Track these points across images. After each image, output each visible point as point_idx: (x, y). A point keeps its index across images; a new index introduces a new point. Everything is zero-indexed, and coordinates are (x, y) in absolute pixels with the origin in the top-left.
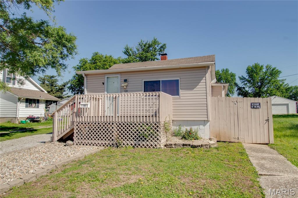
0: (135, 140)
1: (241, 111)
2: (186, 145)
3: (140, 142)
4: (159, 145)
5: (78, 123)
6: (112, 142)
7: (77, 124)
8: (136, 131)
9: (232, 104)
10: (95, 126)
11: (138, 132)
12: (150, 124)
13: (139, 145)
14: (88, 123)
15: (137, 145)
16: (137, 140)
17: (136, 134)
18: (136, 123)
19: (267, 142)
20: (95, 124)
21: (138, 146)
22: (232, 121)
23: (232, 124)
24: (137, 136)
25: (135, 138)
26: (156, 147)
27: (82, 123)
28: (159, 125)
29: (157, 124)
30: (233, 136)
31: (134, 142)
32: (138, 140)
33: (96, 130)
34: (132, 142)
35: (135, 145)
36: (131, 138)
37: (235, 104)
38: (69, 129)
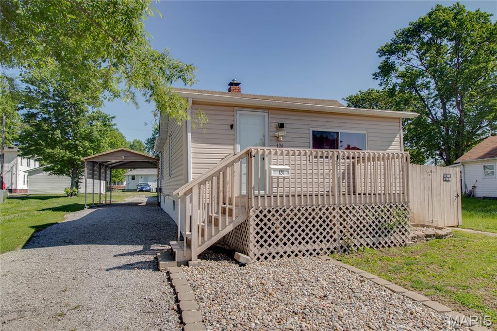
0: (374, 237)
1: (435, 185)
2: (430, 236)
3: (381, 238)
4: (407, 239)
5: (259, 210)
6: (335, 245)
7: (258, 212)
8: (375, 220)
9: (426, 175)
10: (299, 215)
11: (378, 220)
12: (395, 205)
13: (380, 243)
14: (283, 209)
15: (377, 244)
16: (377, 236)
17: (375, 224)
18: (374, 206)
19: (456, 224)
20: (299, 210)
21: (378, 246)
22: (426, 199)
23: (426, 203)
24: (377, 229)
25: (374, 233)
26: (403, 245)
27: (269, 211)
28: (407, 208)
29: (405, 206)
30: (427, 220)
31: (372, 239)
32: (378, 234)
33: (301, 224)
34: (368, 240)
35: (374, 244)
36: (367, 233)
37: (429, 175)
38: (232, 225)
